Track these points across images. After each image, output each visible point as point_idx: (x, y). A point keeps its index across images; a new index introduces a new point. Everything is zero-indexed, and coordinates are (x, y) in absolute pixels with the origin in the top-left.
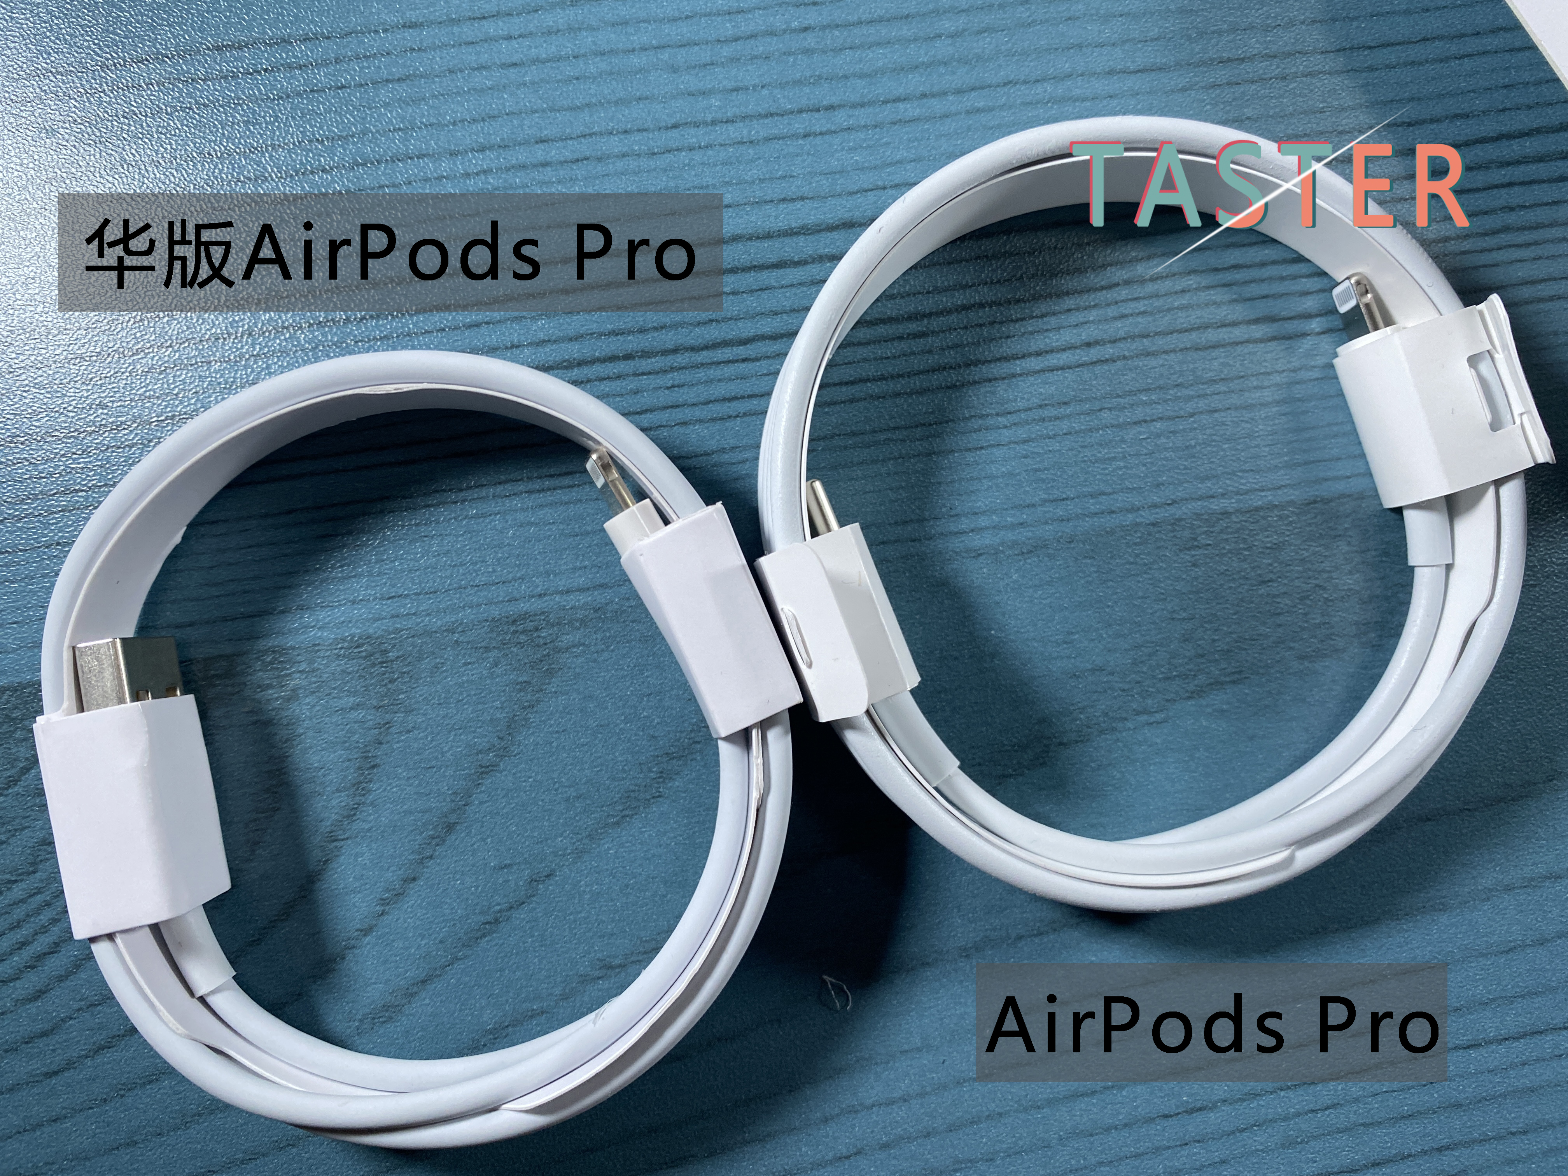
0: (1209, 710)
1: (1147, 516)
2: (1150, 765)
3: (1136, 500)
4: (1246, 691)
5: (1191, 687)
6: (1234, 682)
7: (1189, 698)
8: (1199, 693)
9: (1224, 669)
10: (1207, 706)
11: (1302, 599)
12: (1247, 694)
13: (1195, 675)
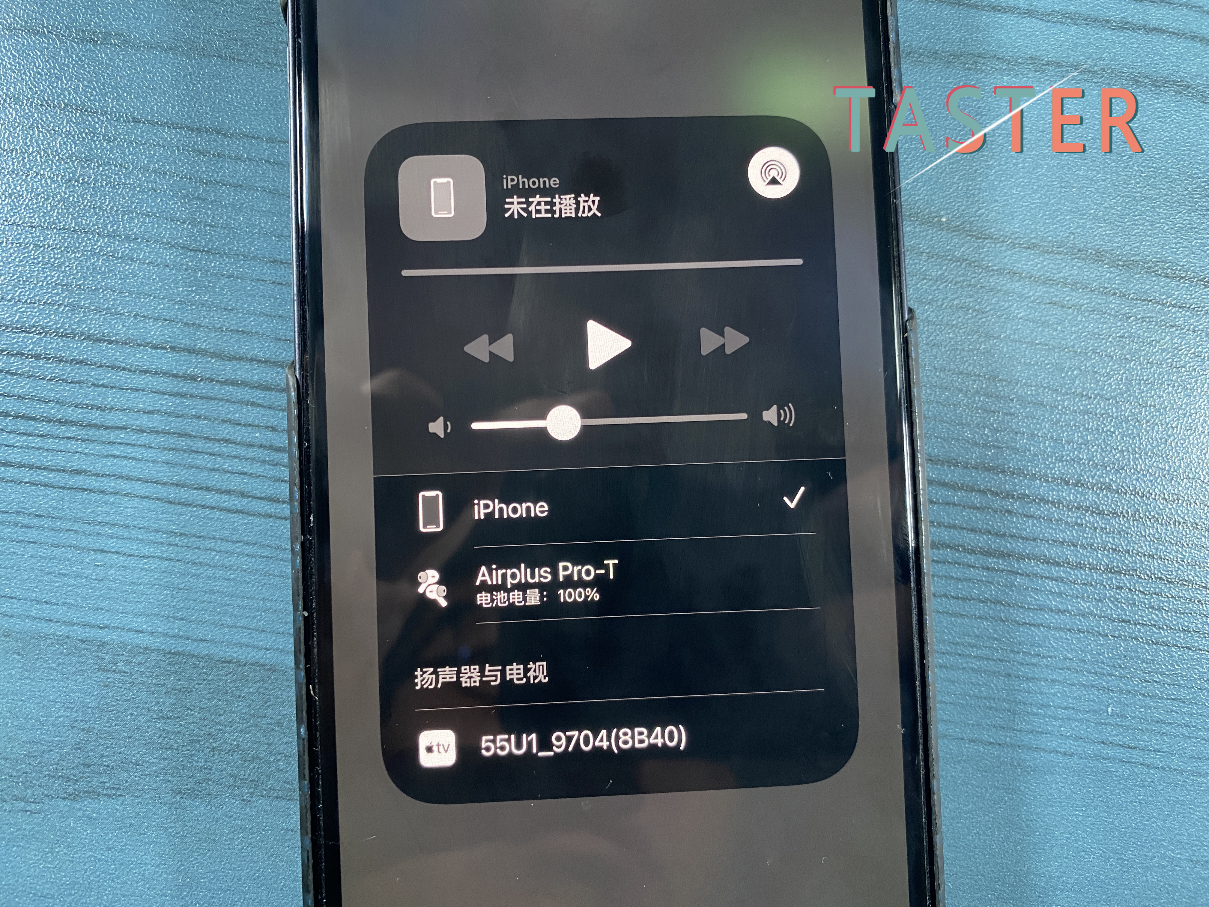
0: (80, 814)
1: (79, 632)
2: (14, 846)
3: (73, 615)
4: (118, 807)
5: (70, 790)
6: (109, 796)
7: (64, 798)
8: (74, 797)
9: (105, 783)
10: (80, 809)
11: (192, 742)
12: (118, 810)
13: (76, 780)
